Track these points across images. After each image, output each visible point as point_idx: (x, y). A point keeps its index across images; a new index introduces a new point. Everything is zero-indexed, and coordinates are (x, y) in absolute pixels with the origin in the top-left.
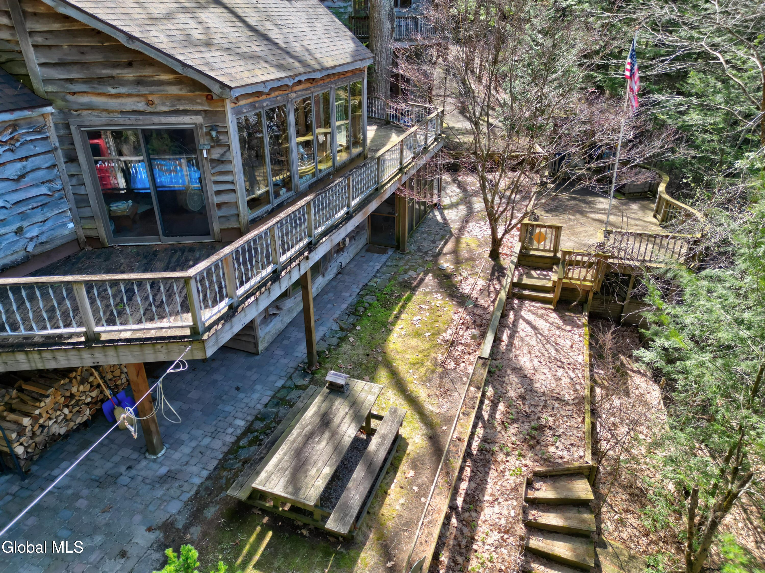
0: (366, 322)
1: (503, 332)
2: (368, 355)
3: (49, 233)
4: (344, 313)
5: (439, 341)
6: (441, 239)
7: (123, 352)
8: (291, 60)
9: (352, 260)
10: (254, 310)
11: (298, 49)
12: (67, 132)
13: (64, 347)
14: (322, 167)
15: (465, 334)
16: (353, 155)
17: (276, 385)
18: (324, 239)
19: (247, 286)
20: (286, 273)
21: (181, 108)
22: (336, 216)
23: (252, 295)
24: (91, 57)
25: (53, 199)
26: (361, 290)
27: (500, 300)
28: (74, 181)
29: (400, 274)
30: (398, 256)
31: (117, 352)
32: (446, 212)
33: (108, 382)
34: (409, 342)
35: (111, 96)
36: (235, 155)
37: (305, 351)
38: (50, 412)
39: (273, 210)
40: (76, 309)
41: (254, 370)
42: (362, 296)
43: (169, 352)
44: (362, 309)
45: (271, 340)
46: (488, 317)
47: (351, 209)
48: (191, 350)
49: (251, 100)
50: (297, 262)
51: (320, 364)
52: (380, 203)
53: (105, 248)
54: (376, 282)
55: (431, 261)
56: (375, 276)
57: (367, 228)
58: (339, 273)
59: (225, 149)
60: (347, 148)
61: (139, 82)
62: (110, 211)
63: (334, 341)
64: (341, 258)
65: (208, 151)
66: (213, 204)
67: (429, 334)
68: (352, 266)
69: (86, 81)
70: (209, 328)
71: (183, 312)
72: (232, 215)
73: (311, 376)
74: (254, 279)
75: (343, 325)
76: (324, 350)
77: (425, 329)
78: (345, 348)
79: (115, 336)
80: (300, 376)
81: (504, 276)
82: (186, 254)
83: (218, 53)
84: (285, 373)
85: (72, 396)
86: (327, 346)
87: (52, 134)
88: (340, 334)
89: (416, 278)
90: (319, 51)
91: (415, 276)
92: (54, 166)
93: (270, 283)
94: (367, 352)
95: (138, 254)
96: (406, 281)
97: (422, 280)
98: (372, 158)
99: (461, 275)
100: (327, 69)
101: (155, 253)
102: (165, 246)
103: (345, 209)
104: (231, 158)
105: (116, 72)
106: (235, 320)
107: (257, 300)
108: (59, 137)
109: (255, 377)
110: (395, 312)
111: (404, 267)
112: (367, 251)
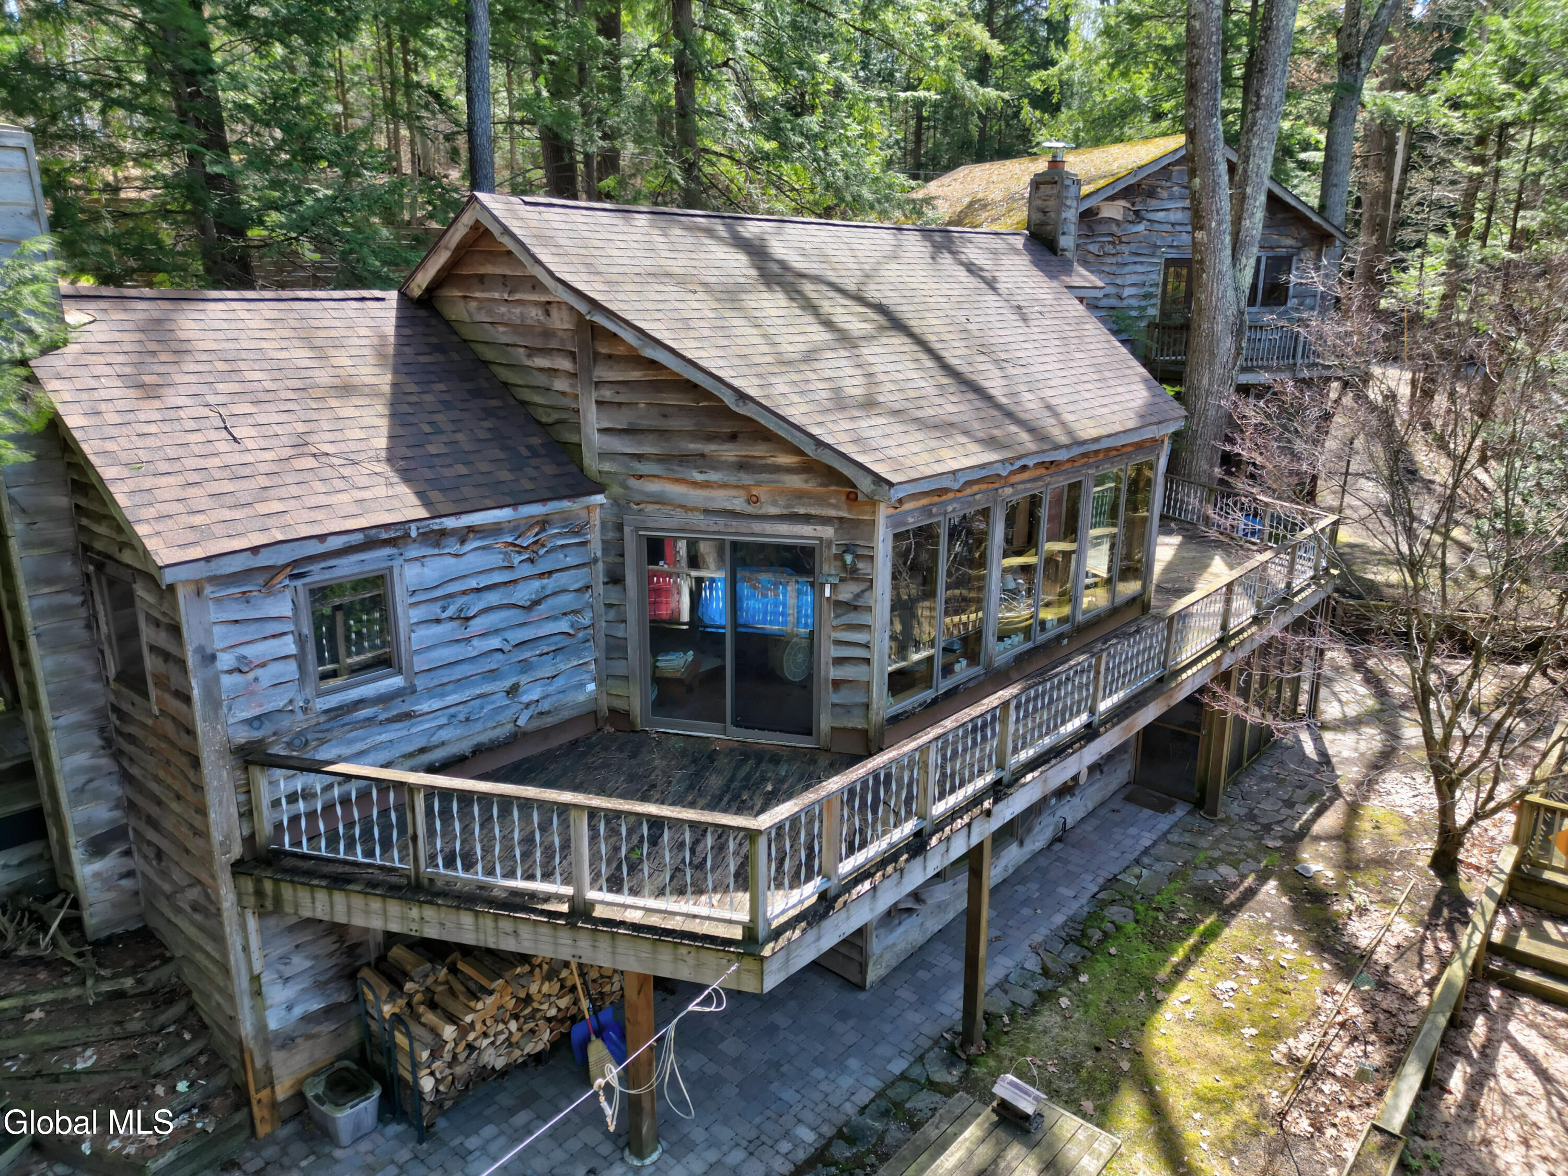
0: (1102, 966)
1: (1453, 1067)
2: (1098, 1049)
3: (555, 698)
4: (1054, 934)
5: (1277, 1057)
6: (1310, 801)
7: (623, 946)
8: (1014, 429)
9: (1091, 814)
10: (867, 908)
11: (1030, 406)
12: (618, 535)
13: (533, 917)
14: (1049, 615)
15: (1346, 1052)
16: (1119, 600)
17: (889, 1067)
18: (1029, 777)
19: (860, 858)
20: (940, 841)
21: (802, 511)
22: (1062, 730)
23: (866, 878)
24: (674, 424)
25: (573, 640)
26: (1102, 889)
27: (1449, 984)
28: (612, 615)
29: (1196, 868)
30: (1196, 822)
31: (614, 946)
32: (1328, 736)
33: (590, 984)
34: (1201, 1041)
35: (695, 484)
36: (879, 598)
37: (960, 1004)
38: (488, 1023)
39: (935, 701)
40: (566, 845)
41: (851, 1023)
42: (1103, 905)
43: (699, 965)
44: (1098, 935)
45: (894, 963)
46: (1413, 1020)
47: (1096, 719)
48: (738, 971)
49: (924, 501)
50: (966, 819)
51: (987, 1042)
52: (1165, 709)
53: (634, 732)
54: (1139, 877)
55: (1277, 849)
56: (1137, 861)
57: (1132, 750)
58: (1057, 840)
59: (863, 586)
60: (1109, 582)
61: (743, 466)
62: (655, 668)
63: (1026, 997)
64: (1067, 808)
65: (834, 587)
66: (827, 680)
67: (1254, 1031)
68: (1088, 827)
69: (661, 459)
70: (776, 934)
71: (737, 889)
72: (856, 705)
73: (964, 1067)
74: (876, 843)
75: (1050, 965)
76: (1002, 1012)
77: (1246, 1016)
78: (1048, 1019)
79: (616, 915)
80: (943, 1060)
81: (1466, 924)
82: (763, 766)
83: (882, 420)
84: (913, 1046)
85: (528, 999)
86: (1009, 1004)
87: (595, 537)
88: (1040, 984)
89: (1235, 886)
90: (1071, 408)
91: (1234, 879)
92: (588, 587)
93: (905, 856)
94: (1097, 1040)
95: (684, 753)
96: (1211, 889)
97: (1251, 893)
98: (1158, 618)
99: (1351, 898)
100: (1085, 442)
101: (712, 756)
102: (731, 744)
103: (1084, 718)
104: (871, 603)
105: (709, 448)
106: (827, 924)
107: (874, 889)
108: (603, 541)
109: (851, 1038)
110: (1175, 959)
111: (1210, 853)
112: (1128, 799)
